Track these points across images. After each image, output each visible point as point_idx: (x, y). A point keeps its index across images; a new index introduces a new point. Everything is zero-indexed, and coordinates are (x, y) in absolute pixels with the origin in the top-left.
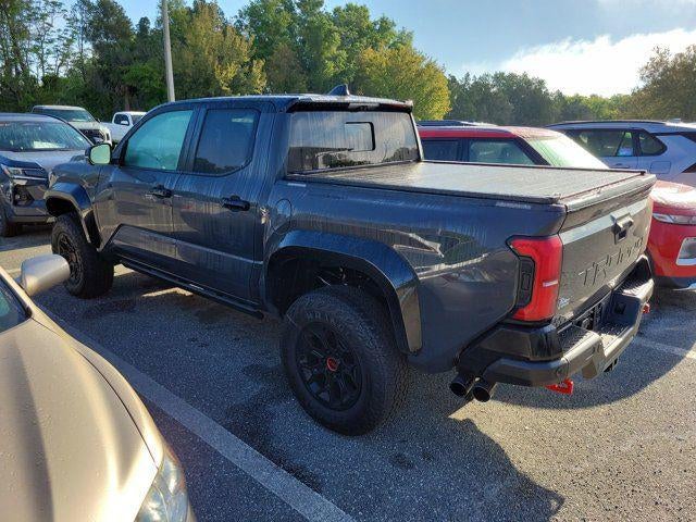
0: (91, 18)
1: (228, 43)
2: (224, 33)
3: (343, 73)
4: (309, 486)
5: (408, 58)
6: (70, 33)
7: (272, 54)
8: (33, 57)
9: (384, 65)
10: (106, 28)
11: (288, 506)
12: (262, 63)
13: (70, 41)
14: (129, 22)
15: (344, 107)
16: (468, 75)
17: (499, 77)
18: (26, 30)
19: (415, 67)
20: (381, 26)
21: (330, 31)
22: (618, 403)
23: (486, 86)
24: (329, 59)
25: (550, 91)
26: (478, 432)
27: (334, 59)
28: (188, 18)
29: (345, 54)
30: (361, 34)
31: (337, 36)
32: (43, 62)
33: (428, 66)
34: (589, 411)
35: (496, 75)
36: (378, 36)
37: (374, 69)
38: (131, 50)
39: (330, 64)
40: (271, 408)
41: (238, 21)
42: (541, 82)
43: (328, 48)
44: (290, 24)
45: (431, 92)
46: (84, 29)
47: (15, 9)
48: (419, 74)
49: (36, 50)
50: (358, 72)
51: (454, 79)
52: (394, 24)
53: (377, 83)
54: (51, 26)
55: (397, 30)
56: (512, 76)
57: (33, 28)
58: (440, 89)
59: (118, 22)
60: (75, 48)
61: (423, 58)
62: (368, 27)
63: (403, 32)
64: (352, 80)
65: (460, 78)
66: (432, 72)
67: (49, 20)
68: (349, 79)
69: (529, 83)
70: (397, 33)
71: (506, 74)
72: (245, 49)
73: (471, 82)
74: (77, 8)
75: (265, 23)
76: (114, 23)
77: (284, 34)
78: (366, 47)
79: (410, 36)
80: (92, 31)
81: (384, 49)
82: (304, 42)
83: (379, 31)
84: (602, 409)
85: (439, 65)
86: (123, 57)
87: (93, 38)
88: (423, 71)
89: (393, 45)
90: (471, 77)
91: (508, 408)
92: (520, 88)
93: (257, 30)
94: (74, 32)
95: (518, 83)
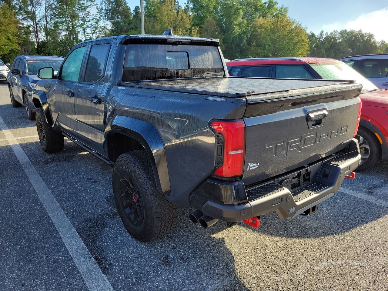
0: (110, 8)
1: (179, 18)
2: (178, 13)
3: (244, 33)
4: (102, 269)
5: (284, 23)
6: (98, 16)
7: (203, 23)
8: (80, 30)
9: (269, 27)
10: (117, 13)
11: (83, 281)
12: (197, 28)
13: (98, 21)
14: (129, 9)
15: (163, 42)
16: (322, 32)
17: (343, 33)
18: (77, 16)
19: (288, 28)
20: (269, 5)
21: (238, 9)
22: (329, 237)
23: (334, 38)
24: (236, 25)
25: (377, 41)
26: (224, 247)
27: (239, 25)
28: (159, 5)
29: (246, 22)
30: (256, 10)
31: (241, 11)
32: (85, 32)
33: (296, 27)
34: (306, 241)
35: (341, 31)
36: (267, 11)
37: (263, 29)
38: (129, 24)
39: (237, 28)
40: (109, 221)
41: (187, 6)
42: (371, 35)
43: (236, 19)
44: (215, 6)
45: (297, 42)
46: (107, 13)
47: (73, 5)
48: (290, 32)
49: (81, 25)
50: (252, 32)
51: (313, 35)
52: (277, 3)
53: (263, 38)
54: (89, 12)
55: (278, 6)
56: (352, 32)
57: (81, 15)
58: (303, 40)
59: (124, 9)
60: (101, 24)
61: (293, 23)
62: (261, 6)
63: (282, 8)
64: (249, 36)
65: (317, 33)
66: (299, 31)
67: (88, 10)
68: (247, 36)
69: (362, 36)
70: (279, 8)
71: (348, 31)
72: (188, 21)
73: (324, 36)
74: (103, 2)
75: (202, 6)
76: (121, 10)
77: (212, 12)
78: (259, 17)
79: (286, 10)
80: (111, 15)
81: (270, 18)
82: (222, 16)
83: (267, 8)
84: (315, 240)
85: (303, 26)
86: (125, 28)
87: (111, 19)
88: (293, 30)
89: (276, 15)
90: (324, 33)
91: (253, 234)
92: (357, 39)
93: (197, 11)
94: (100, 16)
95: (356, 36)
